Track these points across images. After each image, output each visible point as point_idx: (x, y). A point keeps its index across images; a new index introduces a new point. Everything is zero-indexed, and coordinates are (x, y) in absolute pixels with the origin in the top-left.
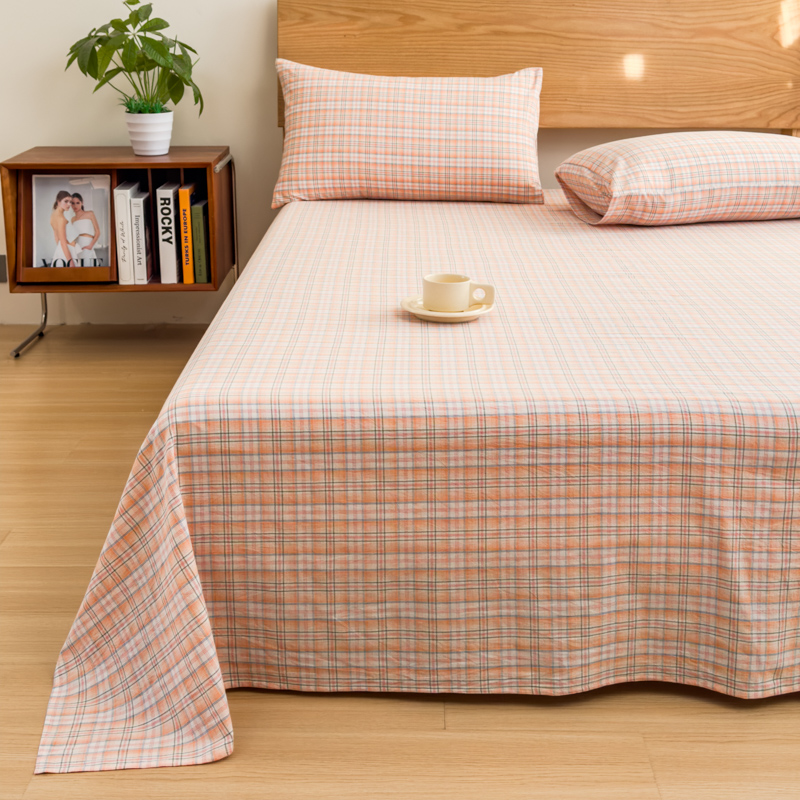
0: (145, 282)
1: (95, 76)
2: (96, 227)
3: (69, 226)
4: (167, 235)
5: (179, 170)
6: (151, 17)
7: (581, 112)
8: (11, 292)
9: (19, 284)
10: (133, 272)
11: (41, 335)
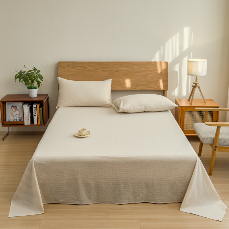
0: (30, 124)
3: (14, 113)
5: (37, 101)
7: (121, 87)
10: (27, 122)
11: (8, 134)
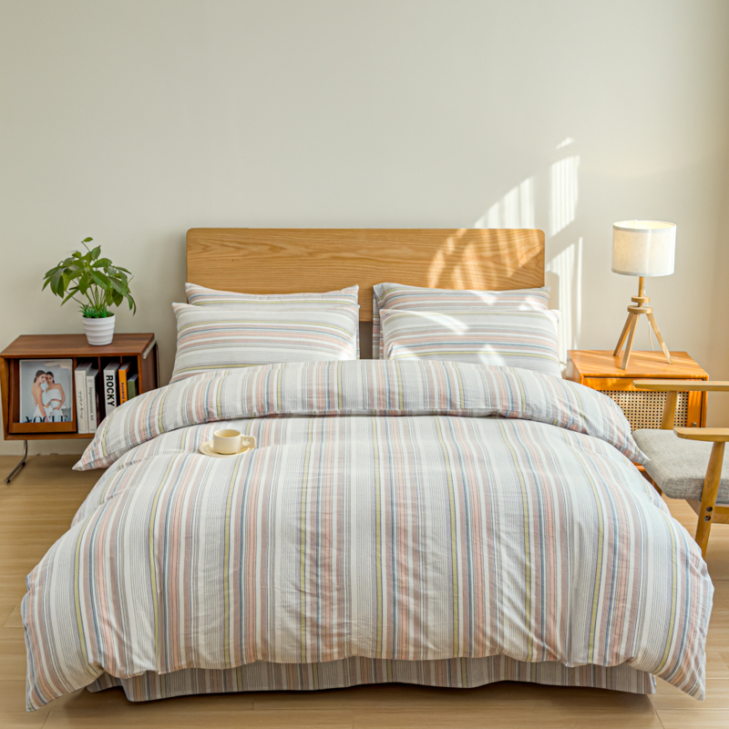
1: (62, 296)
2: (63, 394)
3: (44, 394)
4: (111, 400)
5: (119, 357)
6: (99, 258)
8: (5, 439)
9: (9, 434)
10: (87, 424)
11: (23, 464)
